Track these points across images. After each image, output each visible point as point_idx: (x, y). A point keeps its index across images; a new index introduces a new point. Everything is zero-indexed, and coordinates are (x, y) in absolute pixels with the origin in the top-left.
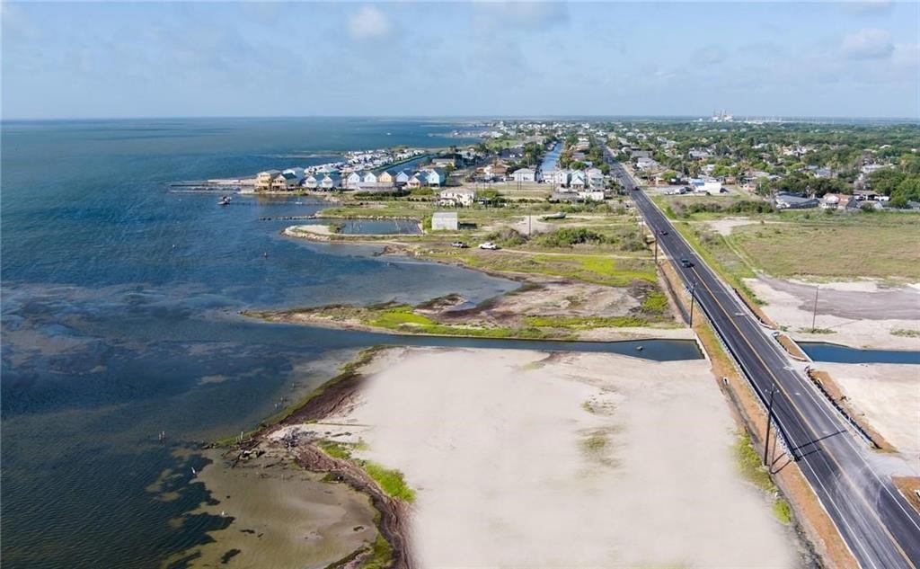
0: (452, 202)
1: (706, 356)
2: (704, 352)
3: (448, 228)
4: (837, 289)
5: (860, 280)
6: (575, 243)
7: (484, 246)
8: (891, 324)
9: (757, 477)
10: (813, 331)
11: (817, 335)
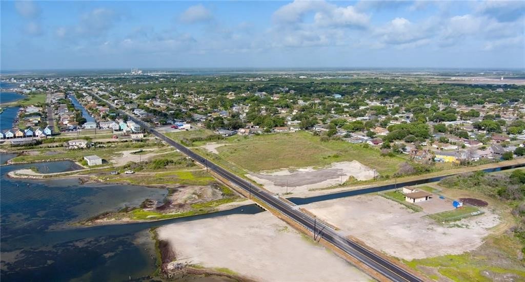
0: (76, 147)
1: (266, 209)
2: (263, 208)
3: (98, 164)
4: (279, 175)
5: (282, 170)
6: (165, 166)
7: (127, 172)
8: (305, 187)
9: (316, 244)
10: (287, 194)
11: (288, 195)
